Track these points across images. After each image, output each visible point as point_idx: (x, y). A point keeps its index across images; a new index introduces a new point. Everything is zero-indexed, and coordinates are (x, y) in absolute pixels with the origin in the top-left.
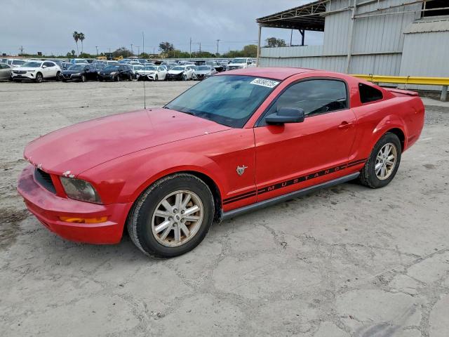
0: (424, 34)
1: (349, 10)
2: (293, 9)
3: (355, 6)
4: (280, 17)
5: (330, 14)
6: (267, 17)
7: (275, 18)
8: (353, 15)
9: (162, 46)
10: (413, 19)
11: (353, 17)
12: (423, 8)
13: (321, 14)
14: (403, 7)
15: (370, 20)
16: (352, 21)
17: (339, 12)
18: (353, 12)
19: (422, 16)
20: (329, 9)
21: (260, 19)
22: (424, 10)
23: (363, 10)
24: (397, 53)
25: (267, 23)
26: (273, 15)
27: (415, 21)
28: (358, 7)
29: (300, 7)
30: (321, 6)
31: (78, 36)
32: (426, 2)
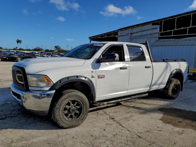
1: (128, 35)
2: (104, 34)
3: (130, 33)
4: (99, 37)
5: (120, 36)
6: (93, 37)
7: (97, 37)
8: (129, 37)
9: (56, 47)
13: (116, 36)
14: (151, 34)
16: (129, 40)
17: (124, 36)
19: (159, 39)
20: (119, 33)
21: (90, 37)
22: (160, 36)
23: (134, 35)
25: (93, 39)
27: (156, 41)
29: (107, 33)
30: (116, 33)
31: (18, 41)
32: (160, 33)
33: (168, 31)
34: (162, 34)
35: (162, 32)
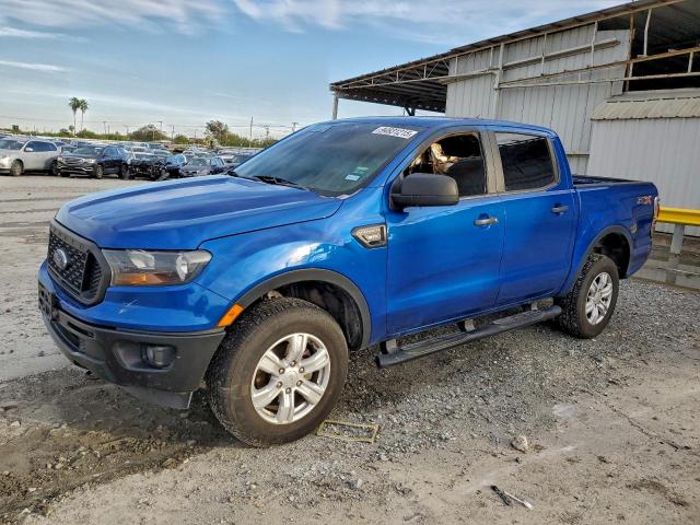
0: (630, 123)
1: (490, 74)
2: (392, 70)
3: (500, 66)
4: (369, 81)
5: (456, 80)
6: (347, 81)
7: (359, 84)
8: (497, 82)
9: (211, 127)
10: (608, 95)
11: (496, 86)
12: (626, 76)
13: (441, 79)
14: (589, 71)
15: (528, 93)
16: (496, 93)
17: (473, 77)
18: (498, 77)
19: (624, 90)
20: (454, 71)
21: (337, 84)
22: (630, 78)
23: (516, 74)
24: (579, 156)
25: (348, 91)
26: (358, 79)
27: (612, 98)
28: (506, 69)
29: (404, 66)
30: (439, 65)
31: (77, 105)
32: (634, 64)
33: (672, 53)
34: (640, 69)
35: (644, 57)
